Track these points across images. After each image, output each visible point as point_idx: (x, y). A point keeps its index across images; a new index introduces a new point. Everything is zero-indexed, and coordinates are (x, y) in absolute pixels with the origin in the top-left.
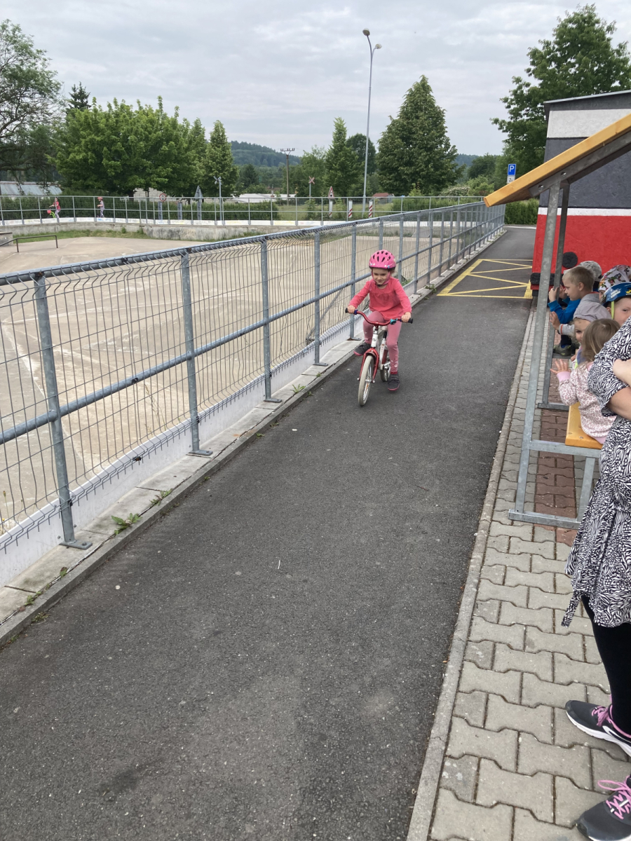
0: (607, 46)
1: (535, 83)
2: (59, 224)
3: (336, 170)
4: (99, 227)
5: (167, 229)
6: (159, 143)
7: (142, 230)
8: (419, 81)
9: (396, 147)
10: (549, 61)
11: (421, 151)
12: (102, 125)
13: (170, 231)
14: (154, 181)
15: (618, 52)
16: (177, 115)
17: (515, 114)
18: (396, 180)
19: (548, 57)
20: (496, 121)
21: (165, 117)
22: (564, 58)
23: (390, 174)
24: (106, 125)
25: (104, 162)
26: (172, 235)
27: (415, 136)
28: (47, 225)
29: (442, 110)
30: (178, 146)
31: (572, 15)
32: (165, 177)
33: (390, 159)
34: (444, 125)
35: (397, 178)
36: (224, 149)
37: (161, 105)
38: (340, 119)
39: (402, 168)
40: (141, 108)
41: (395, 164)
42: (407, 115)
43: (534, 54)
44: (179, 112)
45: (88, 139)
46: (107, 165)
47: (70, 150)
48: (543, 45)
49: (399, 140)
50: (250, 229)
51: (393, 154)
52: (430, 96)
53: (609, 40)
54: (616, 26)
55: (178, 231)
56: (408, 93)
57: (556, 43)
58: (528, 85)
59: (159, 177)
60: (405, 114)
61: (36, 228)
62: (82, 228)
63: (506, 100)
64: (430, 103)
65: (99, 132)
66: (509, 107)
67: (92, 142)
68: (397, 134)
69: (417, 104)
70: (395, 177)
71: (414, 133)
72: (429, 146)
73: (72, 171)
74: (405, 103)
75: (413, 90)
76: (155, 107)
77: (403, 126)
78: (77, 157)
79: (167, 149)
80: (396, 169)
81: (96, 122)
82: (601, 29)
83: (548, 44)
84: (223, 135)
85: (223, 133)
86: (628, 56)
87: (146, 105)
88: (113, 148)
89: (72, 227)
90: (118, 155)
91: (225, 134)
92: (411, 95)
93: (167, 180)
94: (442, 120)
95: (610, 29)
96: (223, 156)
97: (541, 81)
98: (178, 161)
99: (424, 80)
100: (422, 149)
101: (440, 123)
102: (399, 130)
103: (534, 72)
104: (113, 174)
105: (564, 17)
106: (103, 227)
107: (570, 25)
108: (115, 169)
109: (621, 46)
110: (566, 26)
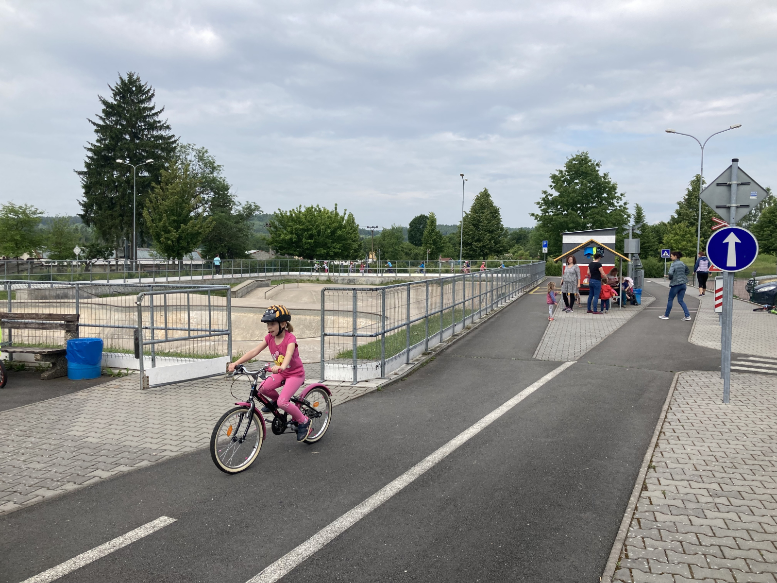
1: (556, 194)
2: (280, 276)
5: (347, 278)
6: (335, 230)
7: (330, 279)
8: (483, 191)
9: (470, 230)
10: (564, 181)
11: (486, 233)
12: (304, 220)
13: (349, 279)
15: (604, 177)
16: (345, 214)
18: (470, 251)
20: (533, 215)
21: (337, 214)
22: (572, 179)
23: (466, 247)
24: (306, 220)
25: (304, 240)
26: (350, 282)
27: (482, 224)
28: (276, 276)
29: (498, 208)
30: (346, 232)
32: (339, 249)
34: (500, 217)
35: (472, 249)
37: (336, 208)
39: (474, 243)
40: (319, 208)
42: (476, 211)
44: (346, 212)
46: (305, 242)
50: (397, 279)
54: (601, 163)
55: (354, 280)
56: (476, 198)
59: (335, 249)
60: (474, 209)
62: (292, 278)
65: (300, 223)
67: (296, 229)
68: (470, 222)
72: (491, 230)
74: (474, 203)
75: (479, 196)
77: (473, 218)
78: (286, 238)
79: (340, 233)
86: (610, 180)
88: (310, 233)
89: (287, 277)
90: (311, 237)
94: (499, 214)
95: (597, 165)
98: (345, 239)
99: (486, 190)
100: (486, 231)
101: (497, 216)
102: (472, 220)
104: (309, 247)
106: (304, 277)
107: (574, 162)
109: (605, 174)
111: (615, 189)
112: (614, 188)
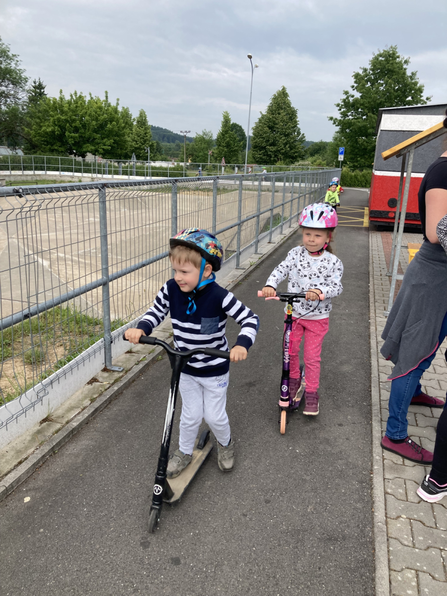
0: (404, 73)
1: (358, 95)
2: (35, 175)
3: (223, 147)
4: (63, 179)
6: (105, 123)
8: (281, 89)
9: (265, 133)
10: (367, 81)
11: (281, 136)
12: (66, 109)
14: (101, 148)
15: (411, 77)
16: (118, 104)
17: (344, 115)
18: (264, 155)
19: (366, 79)
20: (331, 119)
21: (109, 105)
22: (376, 80)
23: (260, 151)
24: (69, 109)
25: (67, 134)
27: (277, 126)
28: (27, 175)
29: (295, 109)
30: (118, 125)
31: (382, 52)
32: (109, 146)
33: (260, 140)
34: (297, 120)
35: (265, 154)
36: (146, 129)
37: (107, 97)
38: (226, 112)
39: (268, 147)
40: (92, 98)
41: (264, 144)
42: (272, 112)
43: (357, 76)
44: (119, 102)
45: (55, 118)
46: (69, 136)
47: (42, 124)
48: (362, 70)
49: (267, 128)
51: (263, 138)
52: (288, 100)
53: (405, 69)
54: (410, 60)
56: (273, 97)
57: (371, 69)
58: (353, 96)
59: (105, 145)
60: (271, 110)
61: (20, 177)
62: (51, 178)
63: (338, 105)
64: (288, 105)
65: (63, 113)
66: (340, 110)
67: (59, 120)
68: (265, 124)
69: (279, 105)
70: (264, 153)
71: (277, 124)
72: (287, 133)
73: (43, 139)
74: (271, 103)
75: (277, 95)
76: (103, 98)
77: (269, 119)
78: (48, 130)
79: (111, 127)
80: (264, 148)
81: (61, 106)
82: (400, 62)
83: (365, 70)
84: (145, 120)
85: (146, 118)
86: (417, 80)
87: (96, 97)
88: (73, 125)
89: (44, 178)
90: (76, 130)
91: (147, 119)
92: (275, 98)
93: (110, 147)
94: (296, 116)
95: (406, 62)
96: (145, 134)
97: (361, 94)
98: (117, 135)
99: (284, 89)
100: (281, 135)
101: (294, 118)
102: (267, 122)
103: (356, 88)
104: (73, 142)
105: (377, 53)
106: (65, 178)
107: (381, 58)
108: (74, 139)
109: (413, 74)
110: (378, 59)
111: (422, 92)
112: (420, 90)
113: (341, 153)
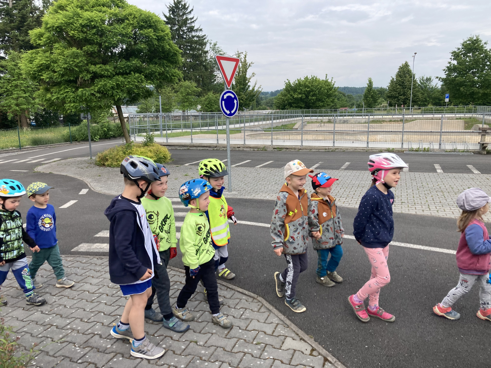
0: (485, 50)
3: (370, 98)
4: (312, 120)
8: (404, 63)
9: (398, 89)
16: (332, 80)
19: (460, 53)
20: (437, 78)
29: (414, 74)
31: (469, 38)
33: (394, 93)
34: (416, 80)
38: (370, 78)
41: (397, 95)
48: (457, 49)
49: (398, 86)
52: (409, 68)
58: (453, 64)
60: (399, 75)
63: (444, 70)
64: (410, 71)
66: (445, 72)
69: (404, 72)
71: (405, 83)
74: (397, 71)
75: (402, 66)
77: (400, 81)
80: (397, 97)
82: (482, 44)
83: (459, 49)
92: (401, 68)
95: (485, 43)
97: (457, 62)
102: (397, 82)
103: (454, 59)
105: (466, 39)
107: (468, 42)
110: (466, 42)
113: (447, 97)
